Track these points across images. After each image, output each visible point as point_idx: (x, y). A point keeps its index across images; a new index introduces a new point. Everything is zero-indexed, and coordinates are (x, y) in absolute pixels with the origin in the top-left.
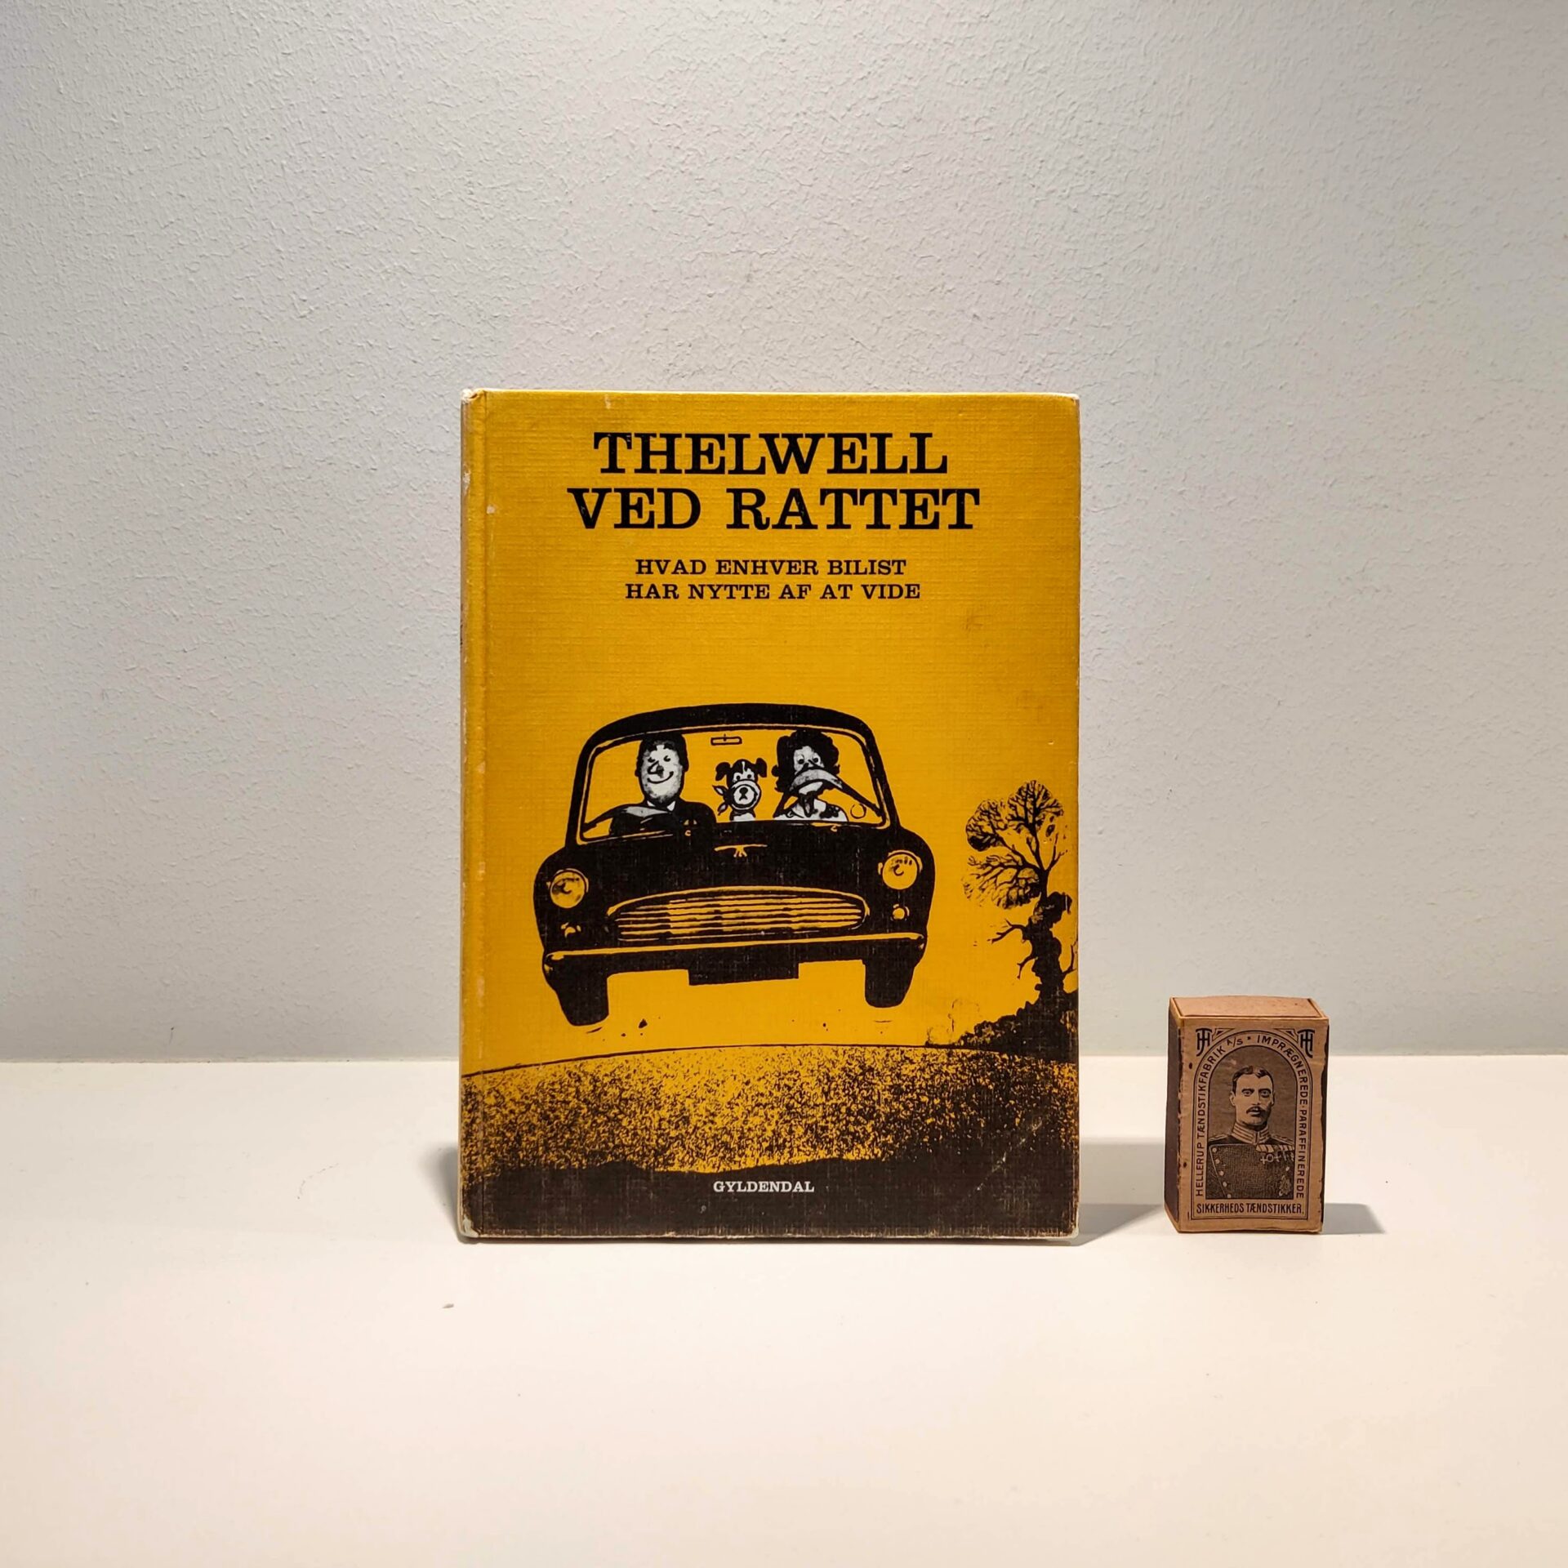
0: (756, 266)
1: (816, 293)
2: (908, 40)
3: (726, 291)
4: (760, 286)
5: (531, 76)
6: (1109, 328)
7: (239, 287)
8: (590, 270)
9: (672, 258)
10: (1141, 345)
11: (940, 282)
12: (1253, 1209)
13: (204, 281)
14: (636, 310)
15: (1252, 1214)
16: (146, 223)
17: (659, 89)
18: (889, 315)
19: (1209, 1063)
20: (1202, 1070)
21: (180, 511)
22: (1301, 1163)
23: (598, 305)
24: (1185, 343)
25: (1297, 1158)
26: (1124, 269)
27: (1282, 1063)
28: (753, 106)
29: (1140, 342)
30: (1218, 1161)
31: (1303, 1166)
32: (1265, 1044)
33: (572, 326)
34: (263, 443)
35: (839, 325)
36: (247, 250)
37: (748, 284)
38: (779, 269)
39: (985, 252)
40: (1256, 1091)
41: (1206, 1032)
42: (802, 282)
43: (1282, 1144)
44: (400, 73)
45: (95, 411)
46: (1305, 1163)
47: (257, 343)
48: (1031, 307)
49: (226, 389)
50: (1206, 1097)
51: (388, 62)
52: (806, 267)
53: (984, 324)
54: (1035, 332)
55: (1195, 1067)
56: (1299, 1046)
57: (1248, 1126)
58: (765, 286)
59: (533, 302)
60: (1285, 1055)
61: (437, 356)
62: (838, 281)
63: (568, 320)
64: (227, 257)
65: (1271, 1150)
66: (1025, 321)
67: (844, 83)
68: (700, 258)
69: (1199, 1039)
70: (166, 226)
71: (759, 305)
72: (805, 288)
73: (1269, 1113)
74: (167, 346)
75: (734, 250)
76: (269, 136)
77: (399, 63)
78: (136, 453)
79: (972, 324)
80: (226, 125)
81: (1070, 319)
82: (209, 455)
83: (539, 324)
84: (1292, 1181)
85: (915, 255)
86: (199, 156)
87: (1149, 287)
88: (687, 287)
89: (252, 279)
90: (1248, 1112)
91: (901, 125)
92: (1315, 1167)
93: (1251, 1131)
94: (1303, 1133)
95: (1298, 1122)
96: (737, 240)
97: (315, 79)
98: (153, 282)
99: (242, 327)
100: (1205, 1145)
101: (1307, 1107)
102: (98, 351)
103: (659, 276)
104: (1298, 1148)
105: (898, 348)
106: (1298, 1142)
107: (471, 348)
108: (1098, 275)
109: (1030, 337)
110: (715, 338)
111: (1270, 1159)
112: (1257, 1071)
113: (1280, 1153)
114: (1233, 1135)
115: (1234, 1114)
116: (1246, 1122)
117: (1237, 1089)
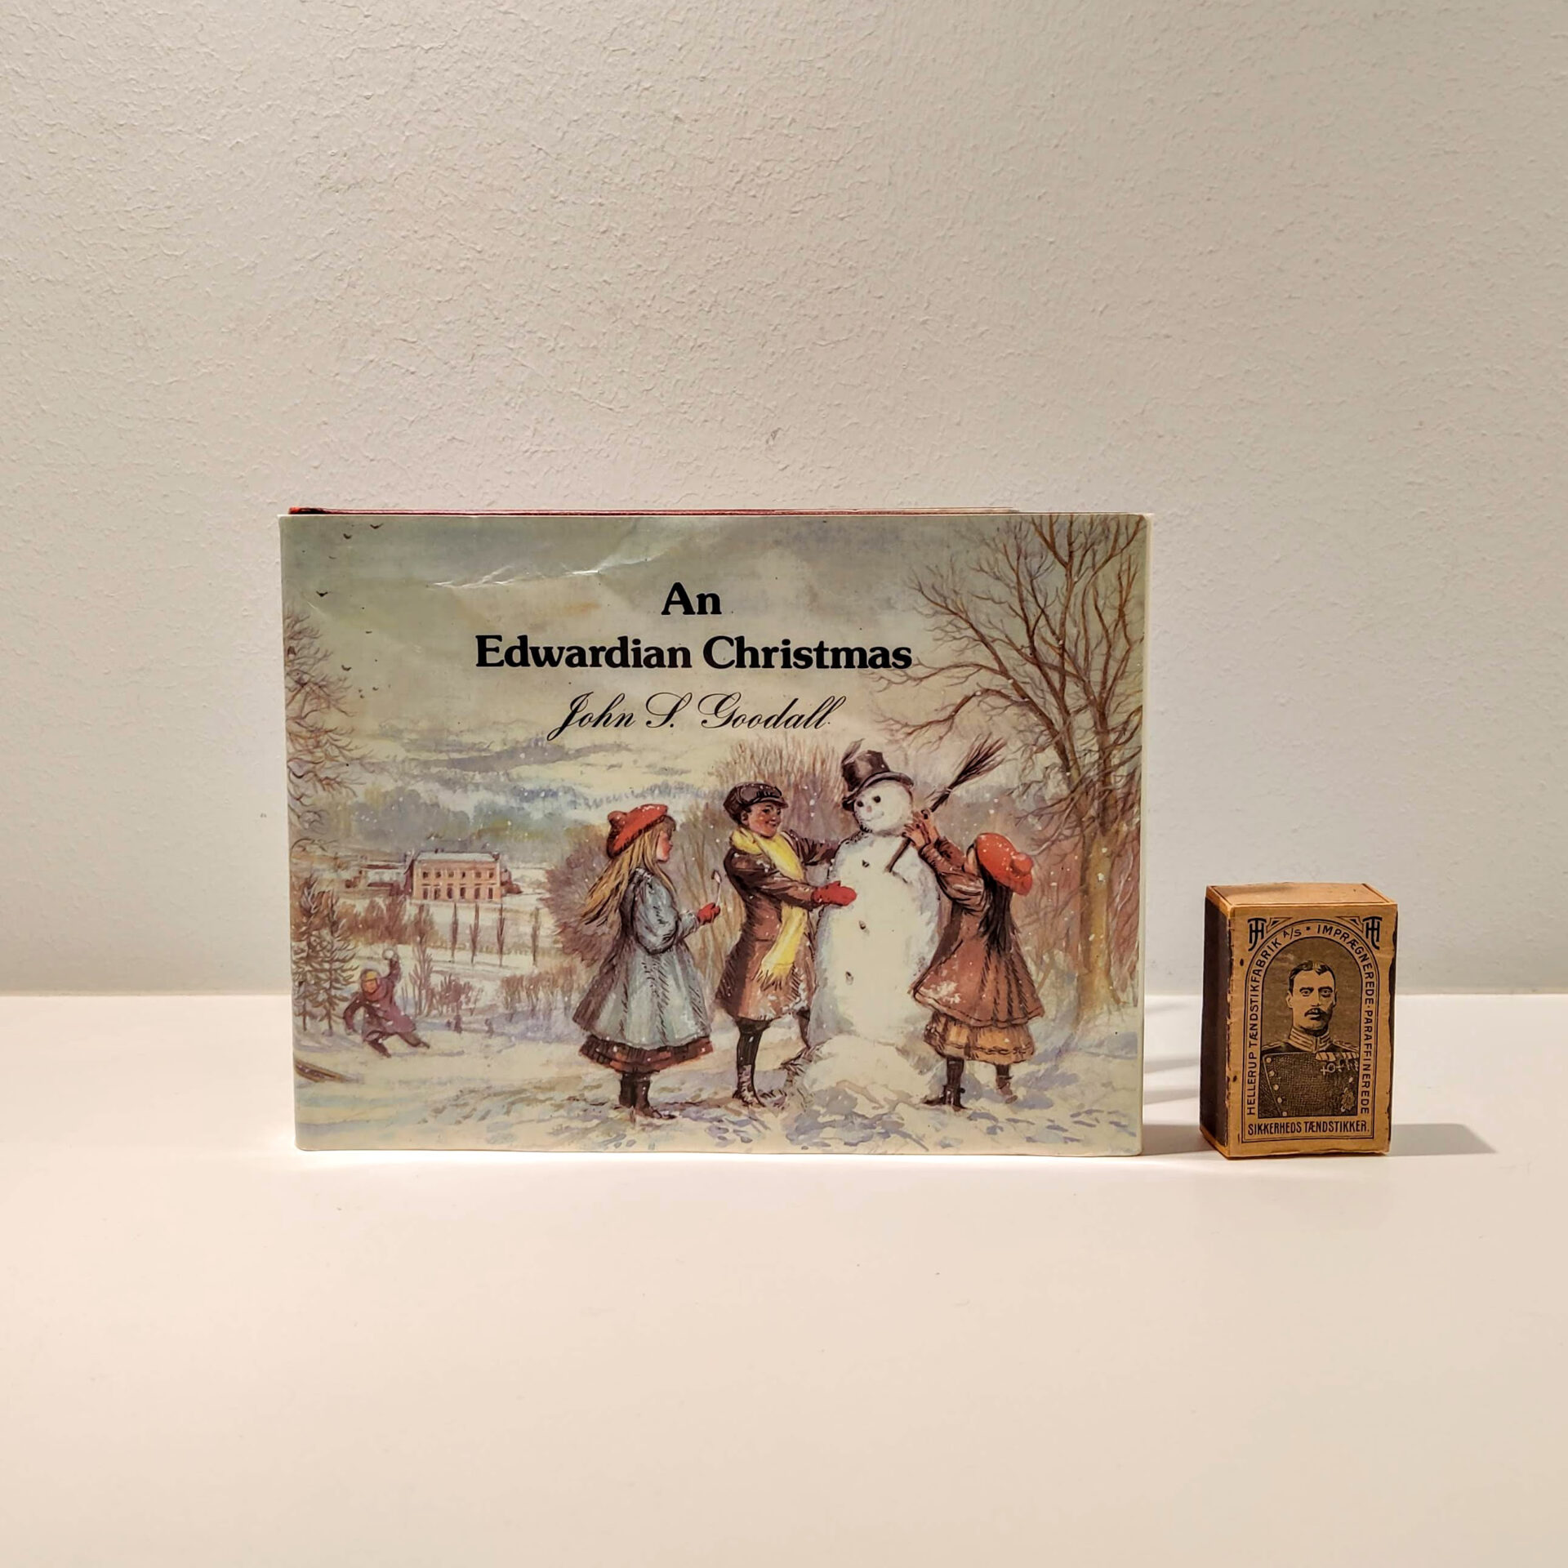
0: (420, 64)
1: (489, 93)
3: (386, 92)
4: (425, 86)
6: (834, 130)
8: (229, 70)
9: (324, 54)
10: (873, 150)
11: (636, 78)
12: (1311, 1128)
14: (282, 116)
15: (1311, 1134)
18: (576, 118)
19: (1263, 959)
20: (1255, 967)
22: (1366, 1072)
23: (238, 110)
24: (924, 147)
25: (1362, 1067)
26: (851, 62)
27: (1346, 958)
29: (872, 146)
30: (1272, 1073)
32: (1326, 935)
33: (209, 135)
35: (518, 129)
37: (411, 84)
38: (447, 66)
39: (687, 44)
40: (1316, 991)
41: (1260, 922)
42: (474, 81)
43: (1346, 1051)
46: (1371, 1073)
48: (743, 107)
50: (1259, 999)
52: (478, 64)
53: (686, 126)
54: (748, 135)
55: (1249, 966)
56: (1364, 936)
57: (1307, 1031)
58: (431, 86)
59: (164, 107)
60: (1349, 947)
61: (54, 171)
62: (516, 79)
63: (205, 128)
65: (1332, 1059)
66: (735, 123)
68: (355, 56)
69: (1251, 931)
71: (425, 108)
72: (478, 88)
73: (1330, 1016)
75: (395, 45)
79: (673, 128)
81: (789, 120)
83: (171, 133)
84: (1356, 1093)
85: (605, 48)
87: (879, 82)
88: (341, 87)
90: (1306, 1014)
92: (1382, 1076)
93: (1309, 1037)
94: (1368, 1038)
95: (1363, 1025)
96: (398, 33)
101: (1373, 1008)
103: (309, 76)
105: (589, 155)
106: (1364, 1048)
107: (94, 162)
108: (819, 68)
109: (742, 142)
110: (374, 147)
111: (1331, 1069)
112: (1317, 967)
113: (1343, 1062)
114: (1290, 1042)
115: (1291, 1018)
116: (1305, 1026)
117: (1296, 988)
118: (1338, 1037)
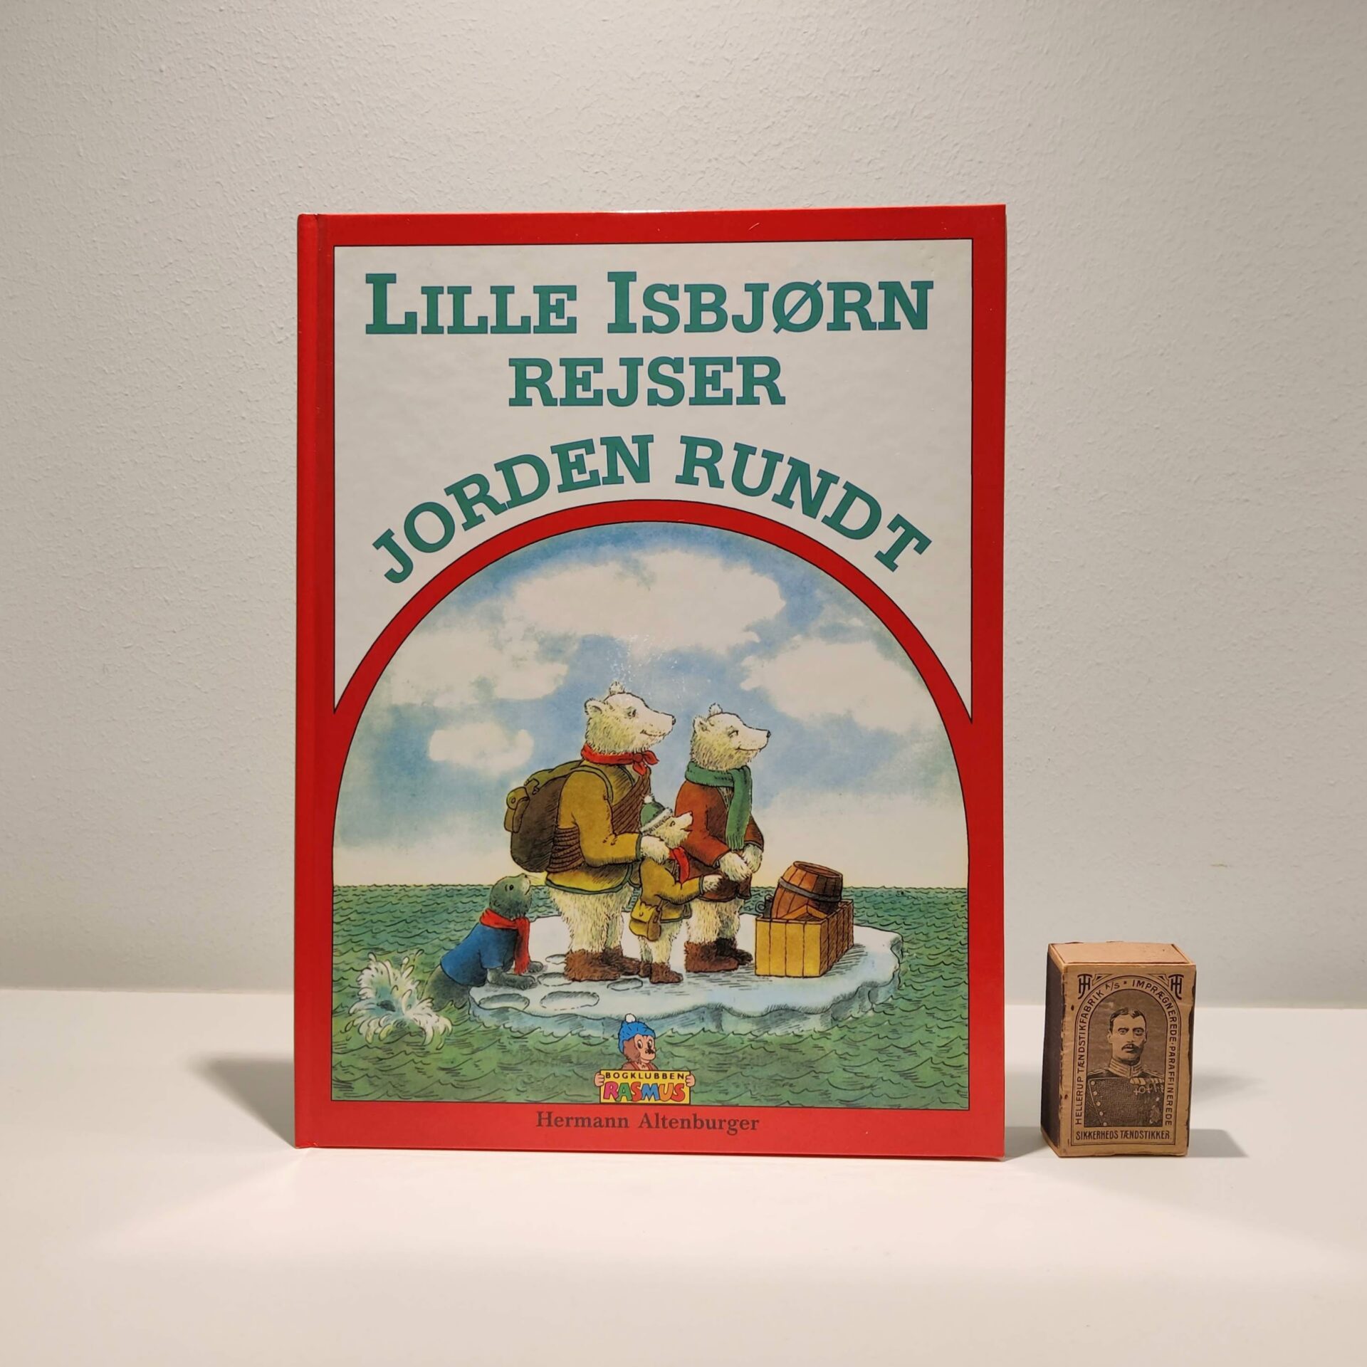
2: (807, 93)
5: (478, 132)
7: (226, 318)
12: (1126, 1136)
13: (197, 313)
15: (1126, 1140)
16: (149, 264)
17: (589, 141)
19: (1089, 1005)
20: (1083, 1011)
21: (174, 510)
22: (1170, 1094)
25: (1166, 1090)
27: (1155, 1006)
28: (672, 153)
30: (1095, 1093)
31: (1171, 1096)
32: (1139, 988)
34: (244, 452)
36: (233, 285)
40: (1131, 1031)
41: (1087, 977)
43: (1154, 1077)
44: (367, 132)
45: (103, 425)
46: (1174, 1094)
47: (242, 365)
49: (214, 405)
50: (1086, 1036)
51: (356, 123)
55: (1076, 1009)
56: (1169, 989)
57: (1123, 1061)
60: (1157, 997)
64: (216, 292)
65: (1143, 1082)
67: (751, 133)
69: (1080, 984)
70: (166, 266)
73: (1142, 1050)
74: (165, 369)
76: (254, 189)
77: (365, 124)
78: (136, 460)
80: (218, 179)
82: (199, 462)
84: (1161, 1110)
86: (194, 206)
89: (236, 310)
90: (1123, 1048)
91: (801, 168)
92: (1183, 1098)
93: (1126, 1066)
94: (1172, 1067)
95: (1168, 1058)
97: (293, 139)
98: (155, 314)
99: (229, 353)
100: (1084, 1079)
101: (1176, 1044)
102: (106, 373)
104: (1167, 1080)
106: (1168, 1075)
111: (1141, 1091)
112: (1132, 1012)
113: (1151, 1085)
114: (1110, 1069)
115: (1110, 1051)
116: (1122, 1057)
117: (1114, 1028)
118: (1148, 1066)
